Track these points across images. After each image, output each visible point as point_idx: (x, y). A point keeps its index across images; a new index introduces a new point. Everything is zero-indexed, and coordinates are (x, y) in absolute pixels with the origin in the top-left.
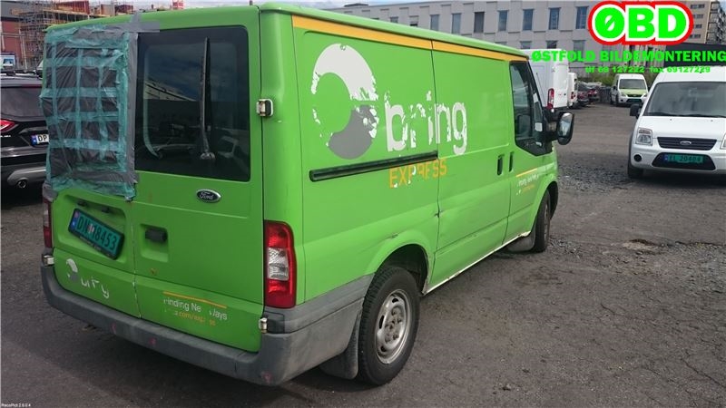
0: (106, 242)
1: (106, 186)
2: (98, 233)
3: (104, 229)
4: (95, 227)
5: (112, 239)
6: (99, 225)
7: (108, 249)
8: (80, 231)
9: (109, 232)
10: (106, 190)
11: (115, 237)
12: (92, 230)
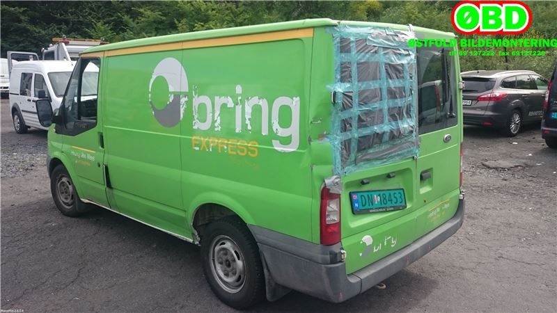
0: (394, 200)
1: (398, 155)
2: (385, 199)
3: (387, 193)
4: (379, 195)
5: (398, 196)
6: (381, 193)
7: (398, 204)
8: (367, 207)
9: (392, 192)
10: (397, 158)
11: (400, 193)
12: (377, 199)
